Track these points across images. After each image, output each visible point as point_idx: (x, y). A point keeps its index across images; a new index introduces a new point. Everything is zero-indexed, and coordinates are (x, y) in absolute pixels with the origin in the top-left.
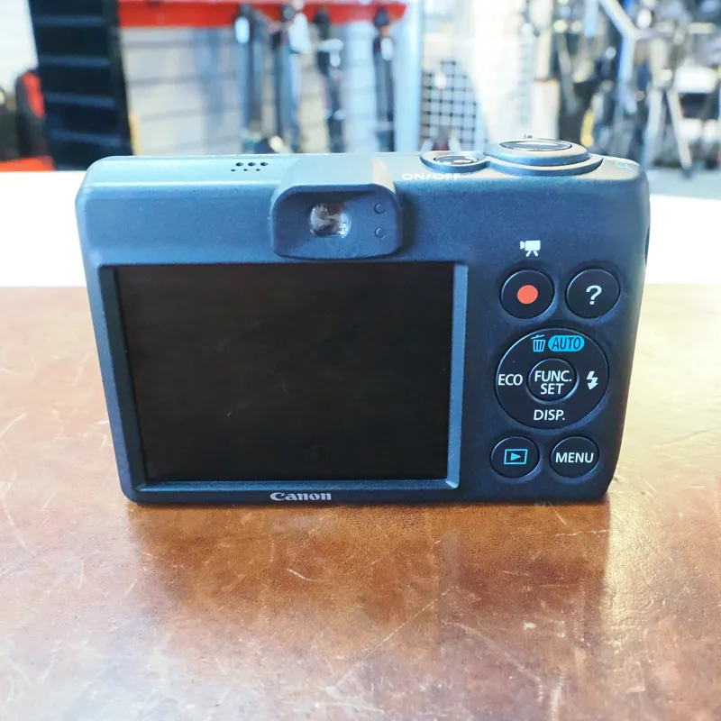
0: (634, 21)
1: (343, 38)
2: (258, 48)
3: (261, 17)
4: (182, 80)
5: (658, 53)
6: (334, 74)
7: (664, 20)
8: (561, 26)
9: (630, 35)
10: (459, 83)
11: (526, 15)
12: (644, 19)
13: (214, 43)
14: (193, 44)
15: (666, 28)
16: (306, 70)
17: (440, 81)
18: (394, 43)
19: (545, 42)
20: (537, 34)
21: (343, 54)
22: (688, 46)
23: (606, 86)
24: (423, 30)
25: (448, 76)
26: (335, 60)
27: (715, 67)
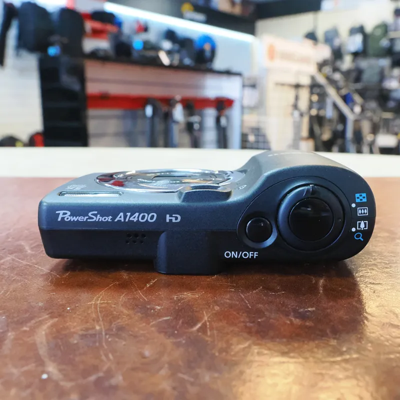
0: (352, 110)
1: (201, 115)
2: (157, 120)
3: (159, 104)
4: (116, 134)
5: (366, 127)
6: (196, 134)
7: (368, 109)
8: (314, 112)
9: (351, 117)
10: (261, 139)
11: (295, 107)
12: (357, 109)
13: (134, 118)
14: (123, 117)
15: (369, 114)
16: (181, 131)
17: (251, 138)
18: (228, 118)
19: (306, 120)
20: (302, 115)
21: (201, 123)
22: (381, 124)
23: (339, 141)
24: (242, 113)
25: (255, 135)
26: (196, 126)
27: (396, 134)
